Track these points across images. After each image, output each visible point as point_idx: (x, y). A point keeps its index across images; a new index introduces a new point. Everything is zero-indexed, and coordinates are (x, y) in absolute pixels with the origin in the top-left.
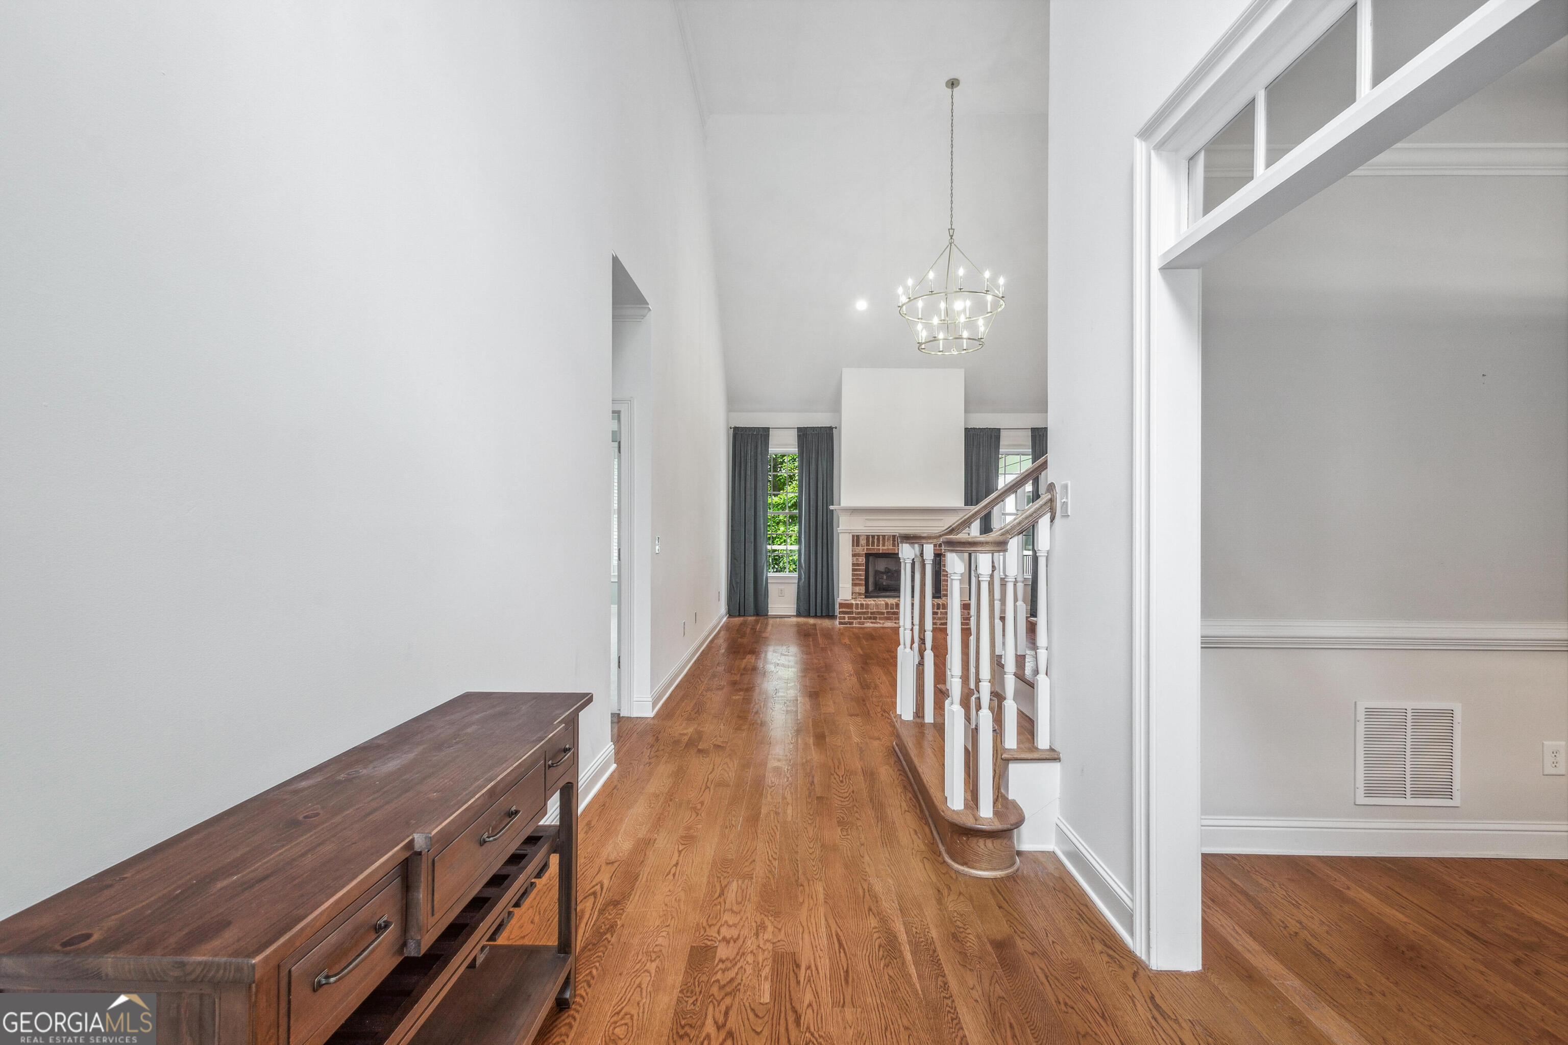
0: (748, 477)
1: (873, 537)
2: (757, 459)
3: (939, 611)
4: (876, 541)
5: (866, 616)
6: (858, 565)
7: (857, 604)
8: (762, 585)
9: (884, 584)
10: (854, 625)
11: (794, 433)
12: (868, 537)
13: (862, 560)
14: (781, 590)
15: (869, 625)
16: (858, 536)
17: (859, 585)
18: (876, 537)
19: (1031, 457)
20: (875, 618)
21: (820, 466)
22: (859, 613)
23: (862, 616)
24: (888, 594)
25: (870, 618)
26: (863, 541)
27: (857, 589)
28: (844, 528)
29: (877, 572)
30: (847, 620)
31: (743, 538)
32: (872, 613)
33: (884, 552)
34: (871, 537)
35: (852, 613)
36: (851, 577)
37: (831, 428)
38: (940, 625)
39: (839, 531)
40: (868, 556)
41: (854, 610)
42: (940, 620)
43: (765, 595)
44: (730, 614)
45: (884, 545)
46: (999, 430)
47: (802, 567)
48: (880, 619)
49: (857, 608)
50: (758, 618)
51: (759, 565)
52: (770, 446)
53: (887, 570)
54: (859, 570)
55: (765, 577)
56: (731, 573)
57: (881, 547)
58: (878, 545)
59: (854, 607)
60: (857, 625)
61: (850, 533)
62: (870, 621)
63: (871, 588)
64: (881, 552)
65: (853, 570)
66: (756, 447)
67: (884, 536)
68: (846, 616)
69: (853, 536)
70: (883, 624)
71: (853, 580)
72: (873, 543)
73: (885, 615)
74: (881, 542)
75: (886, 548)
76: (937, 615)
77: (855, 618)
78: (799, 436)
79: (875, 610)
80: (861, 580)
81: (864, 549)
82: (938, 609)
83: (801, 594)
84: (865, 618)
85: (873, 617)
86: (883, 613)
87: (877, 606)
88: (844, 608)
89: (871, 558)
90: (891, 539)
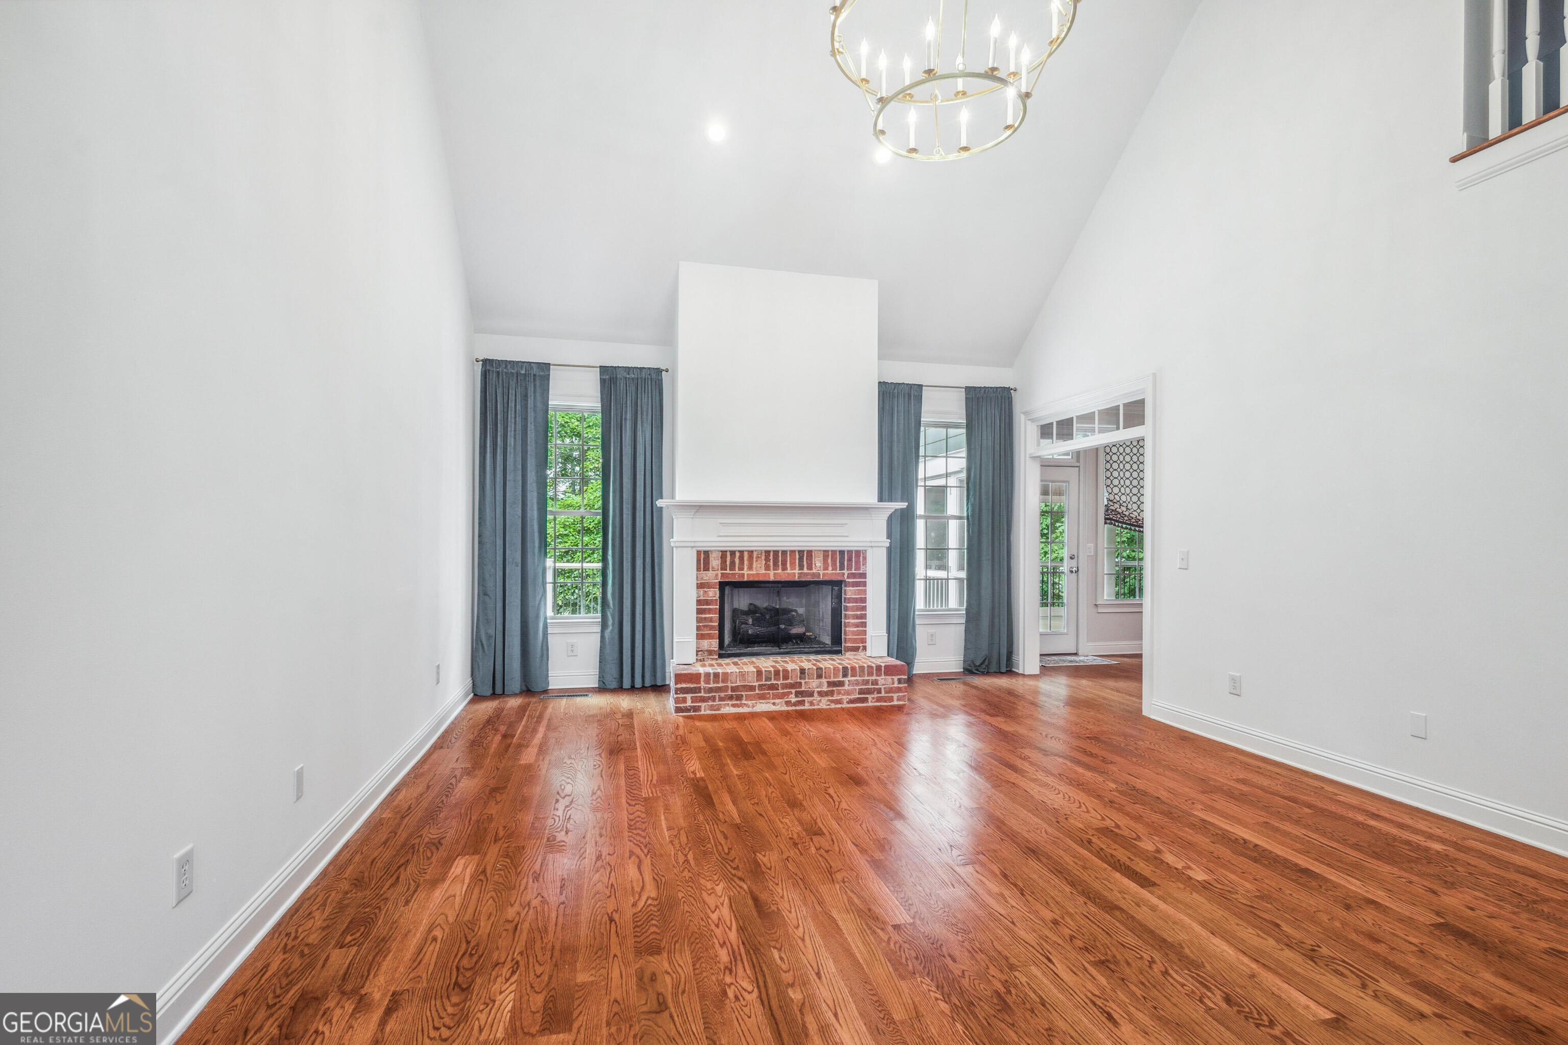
0: (510, 449)
1: (733, 553)
2: (526, 419)
3: (846, 680)
4: (737, 561)
5: (722, 695)
6: (707, 602)
7: (707, 675)
8: (536, 638)
9: (750, 632)
10: (702, 712)
11: (595, 376)
12: (724, 553)
13: (713, 594)
14: (572, 646)
15: (728, 709)
16: (707, 553)
17: (710, 637)
18: (738, 554)
19: (964, 431)
20: (739, 698)
21: (639, 433)
22: (711, 690)
23: (717, 695)
24: (756, 649)
25: (731, 698)
26: (715, 562)
27: (705, 644)
28: (680, 539)
29: (735, 612)
30: (689, 703)
31: (499, 559)
32: (733, 690)
33: (751, 579)
34: (728, 554)
35: (698, 690)
36: (694, 624)
37: (659, 371)
38: (848, 703)
39: (672, 544)
40: (722, 585)
41: (703, 685)
42: (848, 695)
43: (542, 656)
44: (477, 698)
45: (750, 568)
46: (920, 387)
47: (608, 606)
48: (748, 698)
49: (707, 682)
50: (527, 700)
51: (531, 604)
52: (550, 397)
53: (752, 607)
54: (710, 611)
55: (541, 625)
56: (478, 620)
57: (746, 571)
58: (741, 569)
59: (702, 679)
60: (708, 712)
61: (692, 547)
62: (730, 703)
63: (727, 640)
64: (746, 579)
65: (699, 611)
66: (525, 397)
67: (751, 553)
68: (689, 696)
69: (699, 553)
70: (753, 706)
71: (698, 628)
72: (733, 563)
73: (757, 691)
74: (746, 562)
75: (754, 572)
76: (843, 685)
77: (703, 700)
78: (603, 381)
79: (739, 684)
80: (712, 628)
81: (717, 575)
82: (845, 675)
83: (608, 650)
84: (721, 699)
85: (736, 695)
86: (752, 688)
87: (742, 675)
88: (685, 682)
89: (727, 590)
90: (763, 557)
